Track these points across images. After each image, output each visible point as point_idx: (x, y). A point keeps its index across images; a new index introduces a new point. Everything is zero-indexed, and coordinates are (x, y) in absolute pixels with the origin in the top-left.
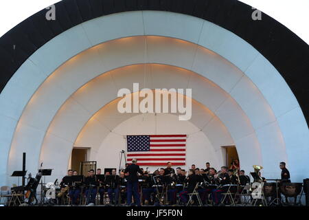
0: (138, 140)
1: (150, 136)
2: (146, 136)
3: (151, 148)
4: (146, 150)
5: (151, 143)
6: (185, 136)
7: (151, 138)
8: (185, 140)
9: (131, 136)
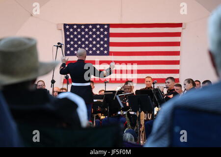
0: (87, 33)
1: (110, 26)
2: (102, 26)
3: (112, 49)
4: (102, 54)
5: (112, 40)
6: (180, 25)
7: (112, 30)
8: (178, 34)
9: (71, 26)
